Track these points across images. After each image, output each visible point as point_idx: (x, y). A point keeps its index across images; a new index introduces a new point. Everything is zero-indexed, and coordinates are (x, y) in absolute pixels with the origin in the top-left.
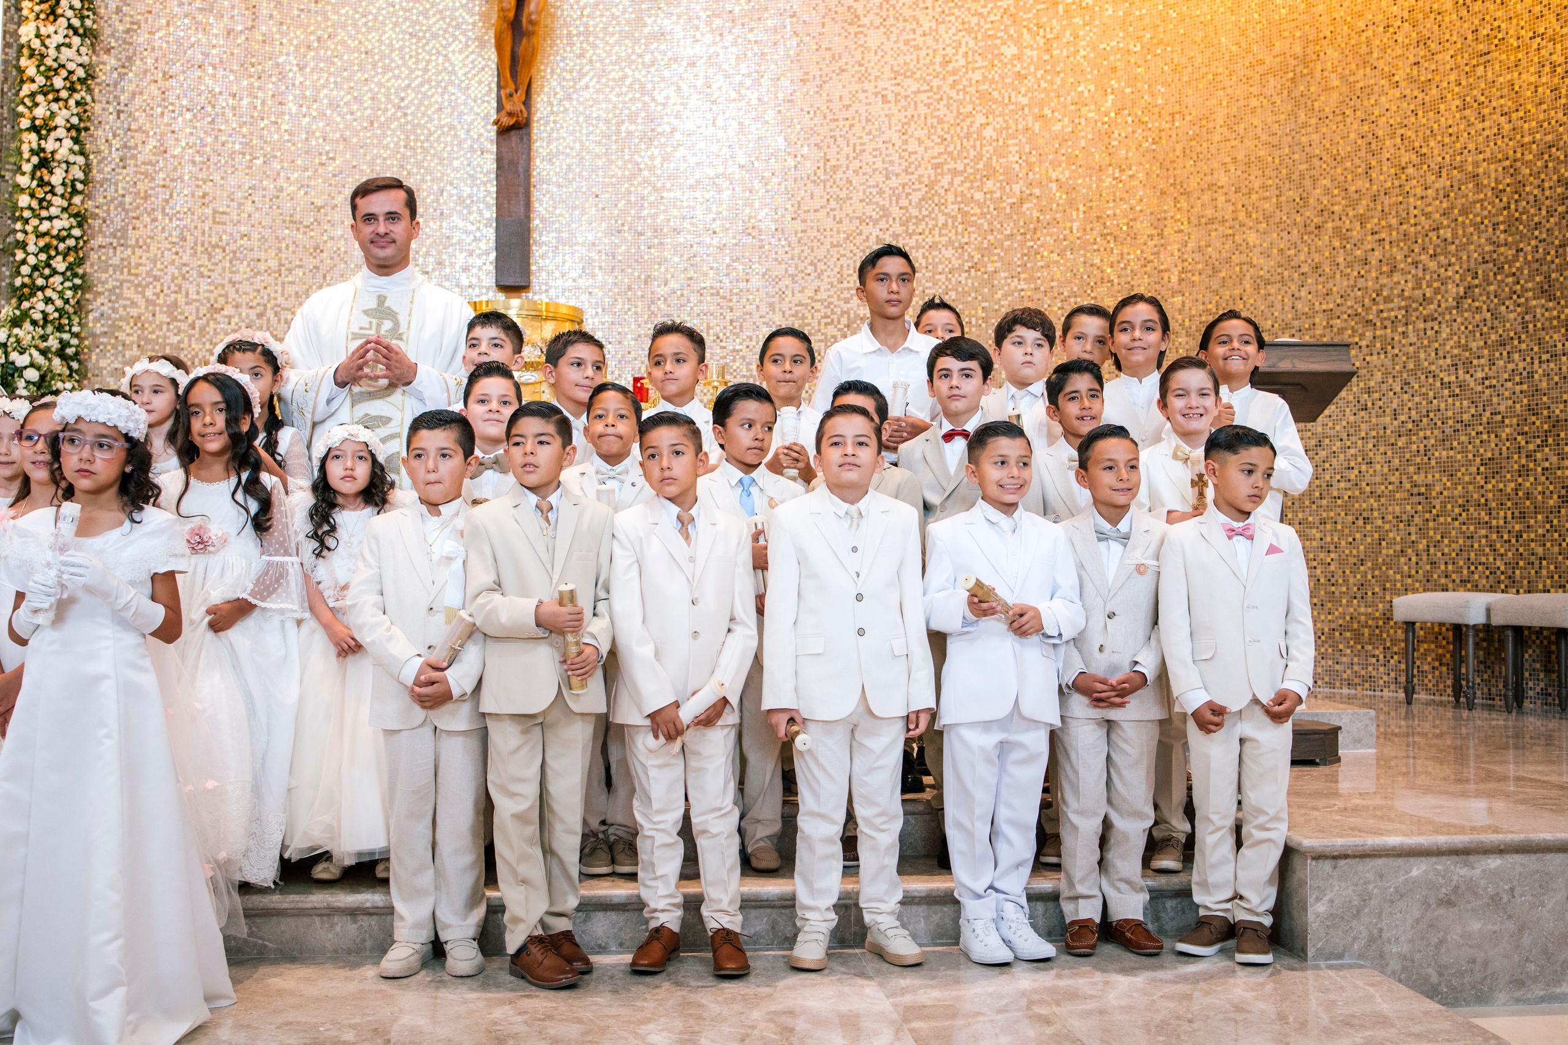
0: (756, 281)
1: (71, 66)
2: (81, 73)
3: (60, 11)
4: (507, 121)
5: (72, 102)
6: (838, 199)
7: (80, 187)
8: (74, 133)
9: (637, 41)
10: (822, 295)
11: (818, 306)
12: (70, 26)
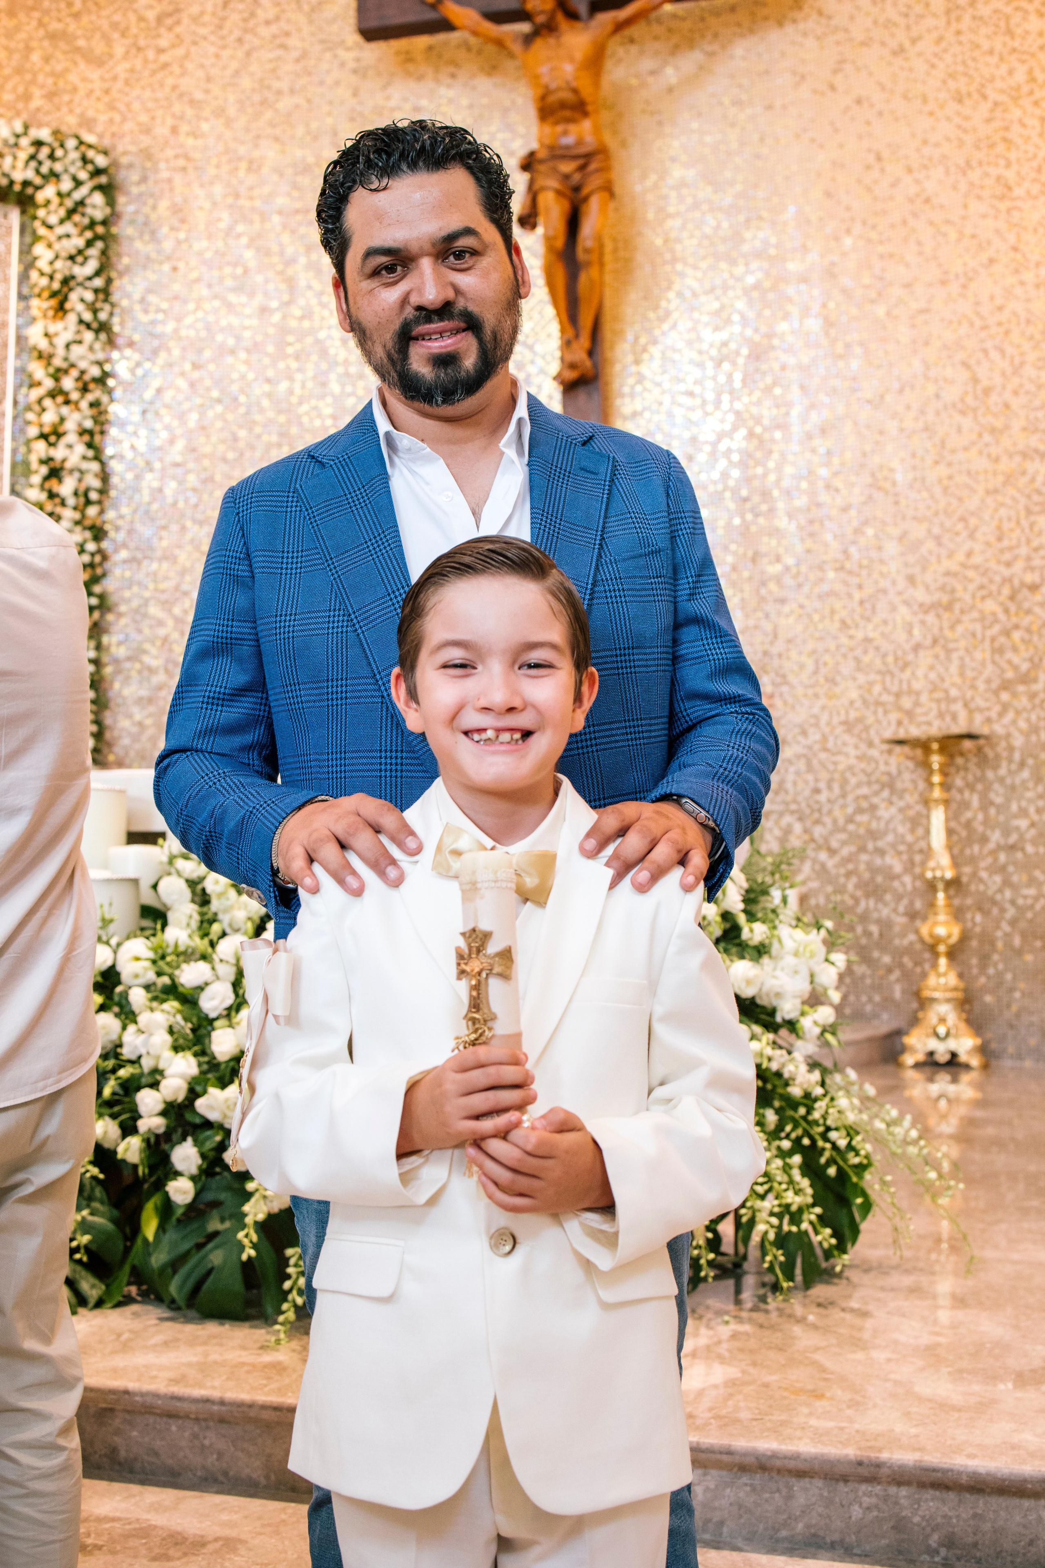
0: (892, 548)
1: (83, 365)
2: (95, 372)
3: (68, 306)
4: (571, 375)
5: (84, 405)
6: (993, 431)
7: (94, 496)
8: (86, 438)
9: (733, 262)
10: (977, 559)
11: (971, 574)
12: (81, 321)
